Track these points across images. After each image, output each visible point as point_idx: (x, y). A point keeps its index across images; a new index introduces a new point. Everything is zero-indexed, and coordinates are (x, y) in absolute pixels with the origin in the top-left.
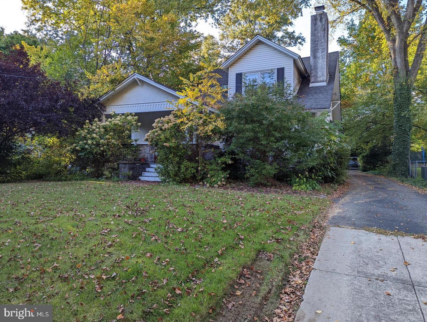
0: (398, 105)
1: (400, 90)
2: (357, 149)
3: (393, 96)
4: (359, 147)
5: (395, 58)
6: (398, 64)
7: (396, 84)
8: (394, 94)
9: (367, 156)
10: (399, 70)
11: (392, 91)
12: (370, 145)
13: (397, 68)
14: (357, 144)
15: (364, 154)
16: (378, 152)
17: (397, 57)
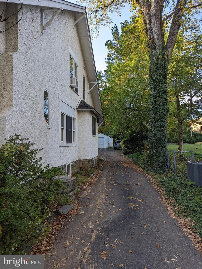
0: (154, 83)
1: (156, 65)
2: (119, 135)
3: (149, 72)
4: (120, 132)
5: (151, 26)
6: (154, 34)
7: (152, 58)
8: (150, 70)
9: (127, 141)
10: (155, 41)
11: (148, 67)
12: (130, 131)
13: (153, 38)
14: (119, 130)
15: (125, 139)
16: (136, 138)
17: (152, 25)
